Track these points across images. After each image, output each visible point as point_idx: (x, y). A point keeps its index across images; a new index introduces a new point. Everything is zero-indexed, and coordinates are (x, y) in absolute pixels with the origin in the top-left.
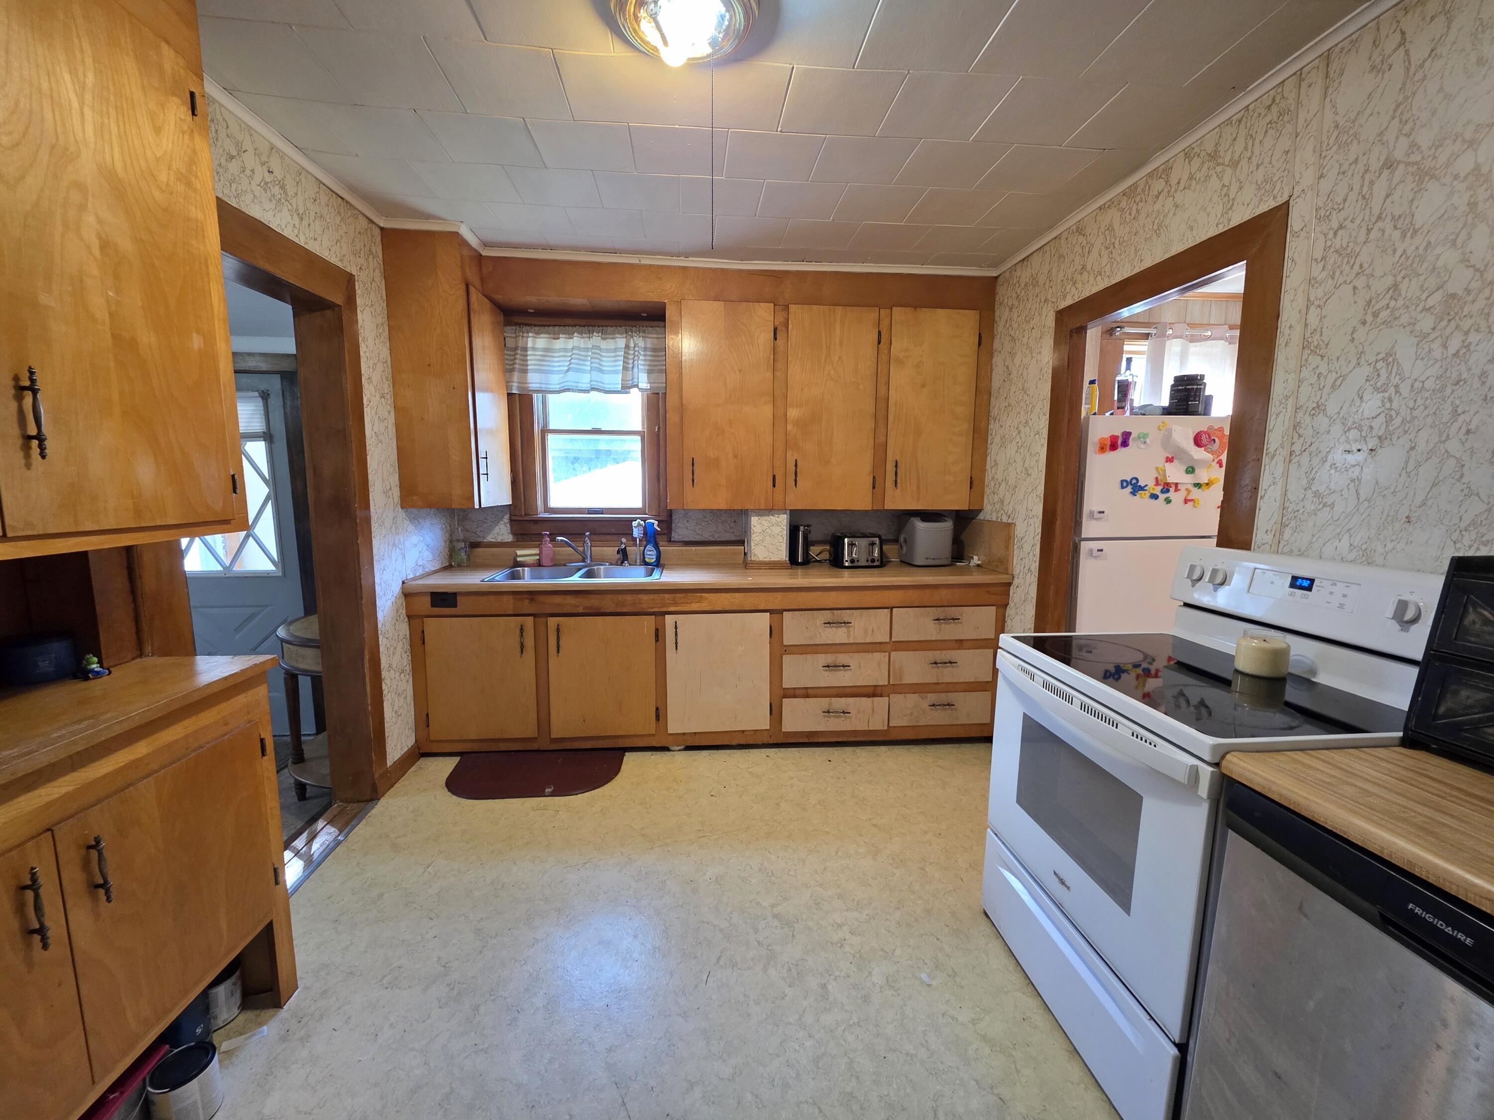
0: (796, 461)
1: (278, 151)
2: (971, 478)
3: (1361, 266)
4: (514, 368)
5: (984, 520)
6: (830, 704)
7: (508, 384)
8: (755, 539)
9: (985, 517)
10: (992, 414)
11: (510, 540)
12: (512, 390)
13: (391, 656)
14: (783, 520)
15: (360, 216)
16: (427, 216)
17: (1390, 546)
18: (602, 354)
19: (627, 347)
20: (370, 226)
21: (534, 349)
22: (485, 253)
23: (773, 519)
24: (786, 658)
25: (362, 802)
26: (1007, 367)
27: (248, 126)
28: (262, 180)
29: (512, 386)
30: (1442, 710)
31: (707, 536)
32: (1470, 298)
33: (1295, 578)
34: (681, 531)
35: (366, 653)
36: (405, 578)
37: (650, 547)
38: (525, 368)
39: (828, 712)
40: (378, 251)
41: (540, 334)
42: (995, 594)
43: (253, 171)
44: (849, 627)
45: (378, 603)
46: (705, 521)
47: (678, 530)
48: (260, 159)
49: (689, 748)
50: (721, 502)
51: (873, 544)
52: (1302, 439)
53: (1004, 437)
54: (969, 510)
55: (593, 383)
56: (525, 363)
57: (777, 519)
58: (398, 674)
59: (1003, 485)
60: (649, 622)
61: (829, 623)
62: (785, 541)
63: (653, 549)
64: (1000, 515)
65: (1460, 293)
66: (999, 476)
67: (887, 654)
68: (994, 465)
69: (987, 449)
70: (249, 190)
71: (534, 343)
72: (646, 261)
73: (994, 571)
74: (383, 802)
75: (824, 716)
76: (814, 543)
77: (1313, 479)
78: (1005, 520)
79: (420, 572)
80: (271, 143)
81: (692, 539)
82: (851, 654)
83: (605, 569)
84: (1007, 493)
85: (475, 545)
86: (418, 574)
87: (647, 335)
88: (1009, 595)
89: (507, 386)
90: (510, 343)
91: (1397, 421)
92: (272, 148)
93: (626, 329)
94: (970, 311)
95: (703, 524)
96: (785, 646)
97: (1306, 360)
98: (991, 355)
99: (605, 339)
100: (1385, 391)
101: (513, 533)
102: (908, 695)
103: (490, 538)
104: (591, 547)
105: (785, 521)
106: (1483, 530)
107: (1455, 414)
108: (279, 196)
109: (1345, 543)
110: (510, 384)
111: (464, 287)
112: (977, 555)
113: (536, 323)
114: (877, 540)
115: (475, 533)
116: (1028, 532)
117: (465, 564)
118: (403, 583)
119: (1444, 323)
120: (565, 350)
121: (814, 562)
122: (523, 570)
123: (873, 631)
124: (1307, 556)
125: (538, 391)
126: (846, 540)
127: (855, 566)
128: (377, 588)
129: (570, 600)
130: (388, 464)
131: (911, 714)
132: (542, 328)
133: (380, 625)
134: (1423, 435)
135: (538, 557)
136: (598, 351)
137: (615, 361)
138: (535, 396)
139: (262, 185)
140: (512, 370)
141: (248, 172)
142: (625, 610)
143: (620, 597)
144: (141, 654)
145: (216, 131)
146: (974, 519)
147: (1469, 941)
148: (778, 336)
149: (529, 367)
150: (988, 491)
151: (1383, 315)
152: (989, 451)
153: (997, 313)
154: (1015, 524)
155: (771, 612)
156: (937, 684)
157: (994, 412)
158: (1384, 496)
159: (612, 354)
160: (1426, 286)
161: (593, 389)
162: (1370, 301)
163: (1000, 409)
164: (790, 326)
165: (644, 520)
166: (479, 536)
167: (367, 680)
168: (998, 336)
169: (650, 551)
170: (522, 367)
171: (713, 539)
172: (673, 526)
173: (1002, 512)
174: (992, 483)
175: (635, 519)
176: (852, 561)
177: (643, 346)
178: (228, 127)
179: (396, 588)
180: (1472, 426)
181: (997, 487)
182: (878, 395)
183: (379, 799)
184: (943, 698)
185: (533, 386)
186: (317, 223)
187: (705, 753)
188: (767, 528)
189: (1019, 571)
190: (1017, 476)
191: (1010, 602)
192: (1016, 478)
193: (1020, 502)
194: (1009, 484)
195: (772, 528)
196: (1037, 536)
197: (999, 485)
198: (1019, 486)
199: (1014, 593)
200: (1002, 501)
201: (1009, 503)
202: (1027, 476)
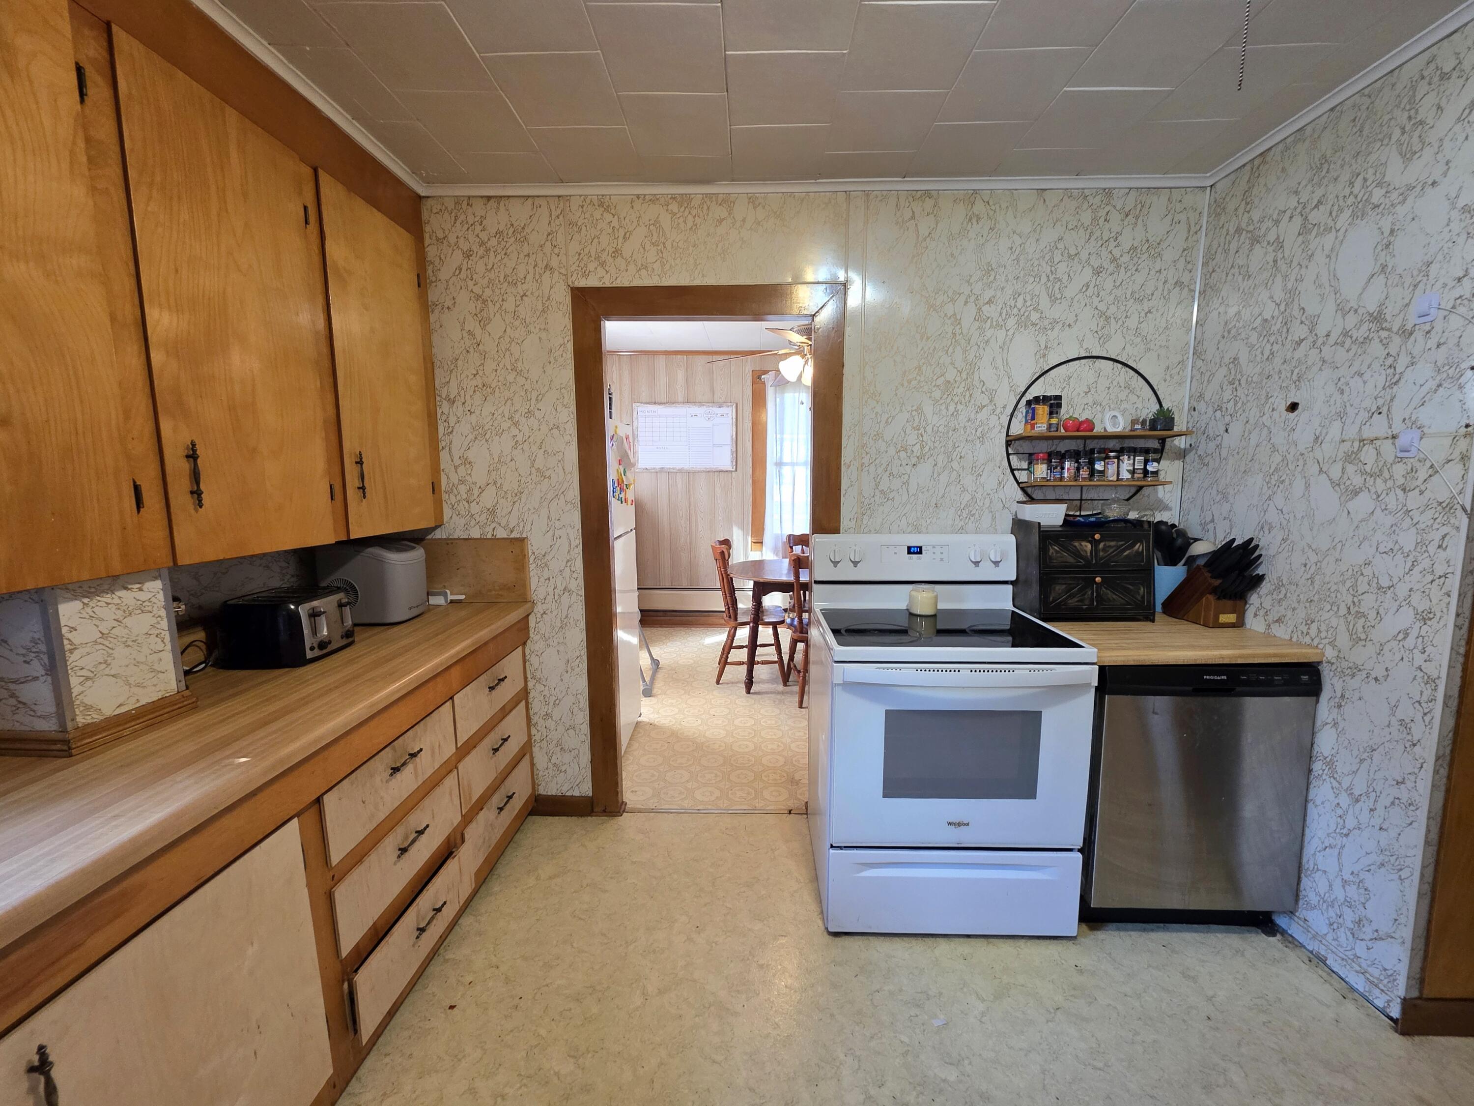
0: (190, 445)
2: (432, 481)
3: (898, 348)
5: (449, 537)
8: (80, 663)
9: (452, 533)
10: (443, 395)
14: (154, 593)
17: (928, 522)
23: (127, 597)
30: (1051, 599)
32: (956, 385)
33: (909, 548)
42: (522, 631)
51: (343, 605)
52: (869, 455)
53: (480, 427)
54: (433, 527)
57: (137, 595)
59: (491, 490)
62: (169, 647)
64: (488, 529)
65: (952, 381)
66: (478, 479)
68: (463, 466)
69: (439, 442)
77: (879, 482)
84: (502, 501)
88: (528, 628)
91: (927, 449)
97: (866, 402)
100: (918, 430)
105: (160, 596)
106: (971, 509)
107: (954, 447)
109: (904, 521)
116: (554, 547)
119: (946, 396)
124: (881, 533)
127: (324, 654)
134: (940, 458)
147: (1225, 677)
150: (451, 499)
151: (914, 383)
152: (444, 444)
154: (527, 539)
156: (496, 778)
157: (448, 391)
158: (922, 493)
160: (935, 372)
162: (905, 371)
163: (459, 388)
173: (493, 525)
174: (461, 489)
180: (962, 454)
181: (476, 492)
188: (115, 624)
189: (545, 594)
190: (520, 478)
191: (531, 635)
192: (519, 481)
193: (532, 511)
194: (505, 489)
195: (128, 621)
196: (576, 549)
197: (482, 490)
198: (526, 491)
199: (537, 623)
200: (492, 512)
201: (510, 513)
202: (543, 478)
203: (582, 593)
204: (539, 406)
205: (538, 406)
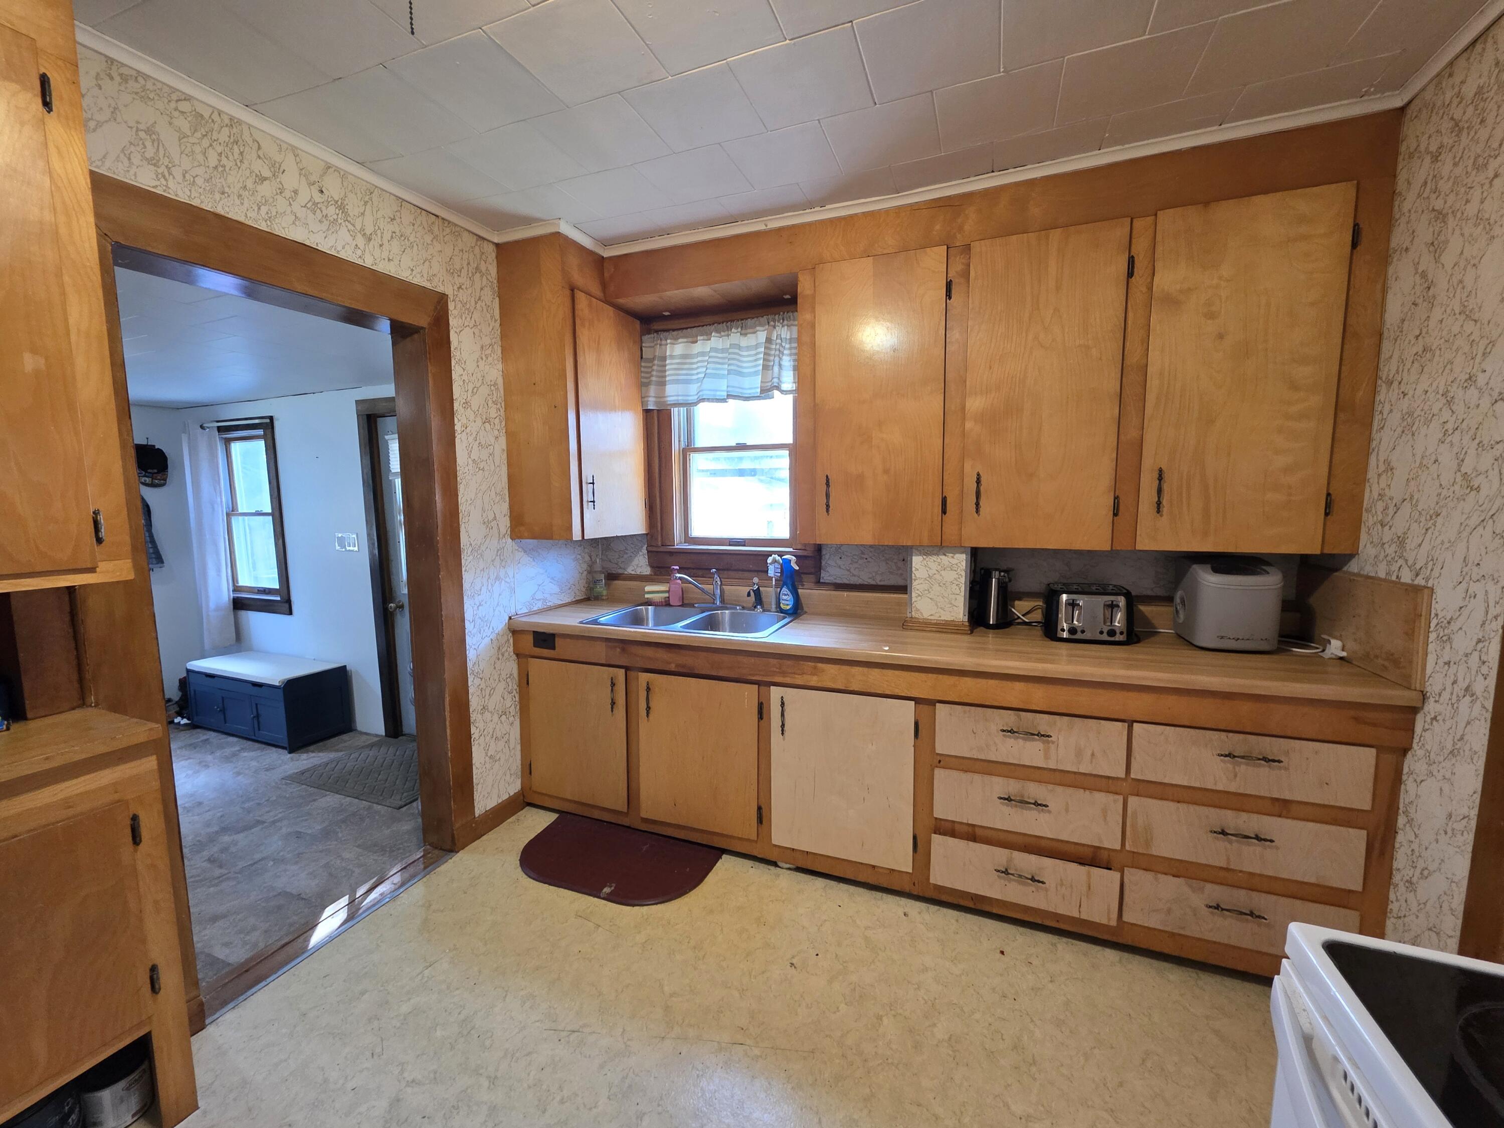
0: (978, 475)
1: (337, 170)
2: (1329, 495)
4: (651, 381)
5: (1358, 575)
6: (1010, 860)
7: (643, 399)
8: (918, 587)
9: (1362, 569)
10: (1383, 374)
11: (648, 573)
12: (647, 405)
13: (487, 697)
14: (961, 561)
15: (466, 234)
16: (528, 221)
18: (741, 353)
19: (769, 340)
20: (479, 243)
21: (672, 357)
22: (606, 253)
23: (945, 560)
24: (939, 773)
25: (444, 850)
26: (1424, 275)
27: (290, 145)
28: (310, 200)
29: (648, 401)
31: (865, 579)
34: (833, 571)
35: (447, 695)
36: (513, 612)
37: (785, 590)
38: (663, 379)
39: (1006, 872)
40: (490, 267)
41: (678, 339)
42: (1374, 725)
43: (296, 192)
44: (1048, 742)
45: (469, 640)
46: (863, 558)
47: (829, 569)
48: (307, 179)
49: (799, 869)
50: (866, 534)
51: (1112, 606)
53: (1410, 414)
54: (1322, 555)
55: (730, 389)
56: (663, 374)
57: (951, 560)
58: (496, 718)
59: (1406, 508)
60: (749, 693)
61: (1011, 731)
62: (963, 594)
63: (789, 593)
64: (1395, 567)
66: (1396, 491)
67: (1121, 798)
68: (1386, 471)
69: (1370, 440)
70: (288, 212)
71: (672, 351)
72: (775, 223)
73: (1376, 676)
74: (461, 854)
75: (998, 876)
76: (1020, 596)
78: (1406, 577)
79: (539, 606)
80: (326, 162)
81: (847, 582)
82: (1050, 787)
83: (732, 615)
84: (1415, 526)
85: (612, 577)
86: (535, 609)
87: (792, 322)
88: (1412, 731)
89: (642, 402)
90: (647, 353)
92: (328, 167)
93: (768, 320)
94: (1334, 186)
95: (860, 562)
96: (938, 754)
98: (1384, 259)
99: (746, 335)
101: (651, 565)
102: (1161, 877)
103: (630, 571)
104: (721, 585)
105: (964, 564)
108: (335, 217)
110: (646, 399)
111: (568, 292)
112: (1339, 638)
113: (674, 327)
114: (1122, 601)
115: (617, 564)
116: (1465, 612)
117: (604, 598)
118: (510, 618)
120: (703, 354)
121: (1019, 624)
122: (647, 610)
123: (1093, 755)
125: (678, 405)
126: (1064, 597)
127: (1075, 638)
128: (468, 625)
129: (662, 654)
130: (493, 493)
131: (1169, 911)
132: (680, 332)
133: (470, 665)
135: (667, 595)
136: (737, 351)
137: (756, 360)
138: (675, 411)
139: (309, 205)
140: (647, 385)
141: (288, 194)
142: (721, 673)
143: (717, 657)
144: (82, 702)
145: (241, 153)
146: (1337, 570)
148: (953, 291)
149: (667, 379)
150: (1369, 519)
152: (1374, 444)
153: (1402, 177)
154: (1432, 589)
155: (917, 701)
156: (1227, 870)
157: (1388, 369)
159: (753, 352)
161: (729, 396)
163: (1402, 361)
164: (972, 274)
165: (781, 554)
166: (621, 568)
167: (448, 723)
168: (1403, 220)
169: (785, 595)
170: (660, 380)
171: (873, 583)
172: (823, 563)
173: (1401, 562)
174: (1380, 505)
175: (770, 554)
176: (1073, 631)
177: (788, 337)
178: (259, 148)
179: (499, 624)
181: (1391, 511)
182: (1127, 362)
183: (457, 852)
184: (1241, 898)
185: (671, 399)
186: (395, 242)
187: (820, 882)
188: (936, 572)
189: (1440, 687)
190: (1440, 491)
191: (1415, 745)
192: (1439, 495)
193: (1447, 545)
194: (1420, 508)
195: (943, 573)
196: (1494, 623)
197: (1397, 508)
198: (1444, 513)
199: (1425, 730)
200: (1401, 541)
201: (1420, 545)
202: (1469, 489)
203: (1489, 705)
204: (1487, 365)
205: (1484, 366)
